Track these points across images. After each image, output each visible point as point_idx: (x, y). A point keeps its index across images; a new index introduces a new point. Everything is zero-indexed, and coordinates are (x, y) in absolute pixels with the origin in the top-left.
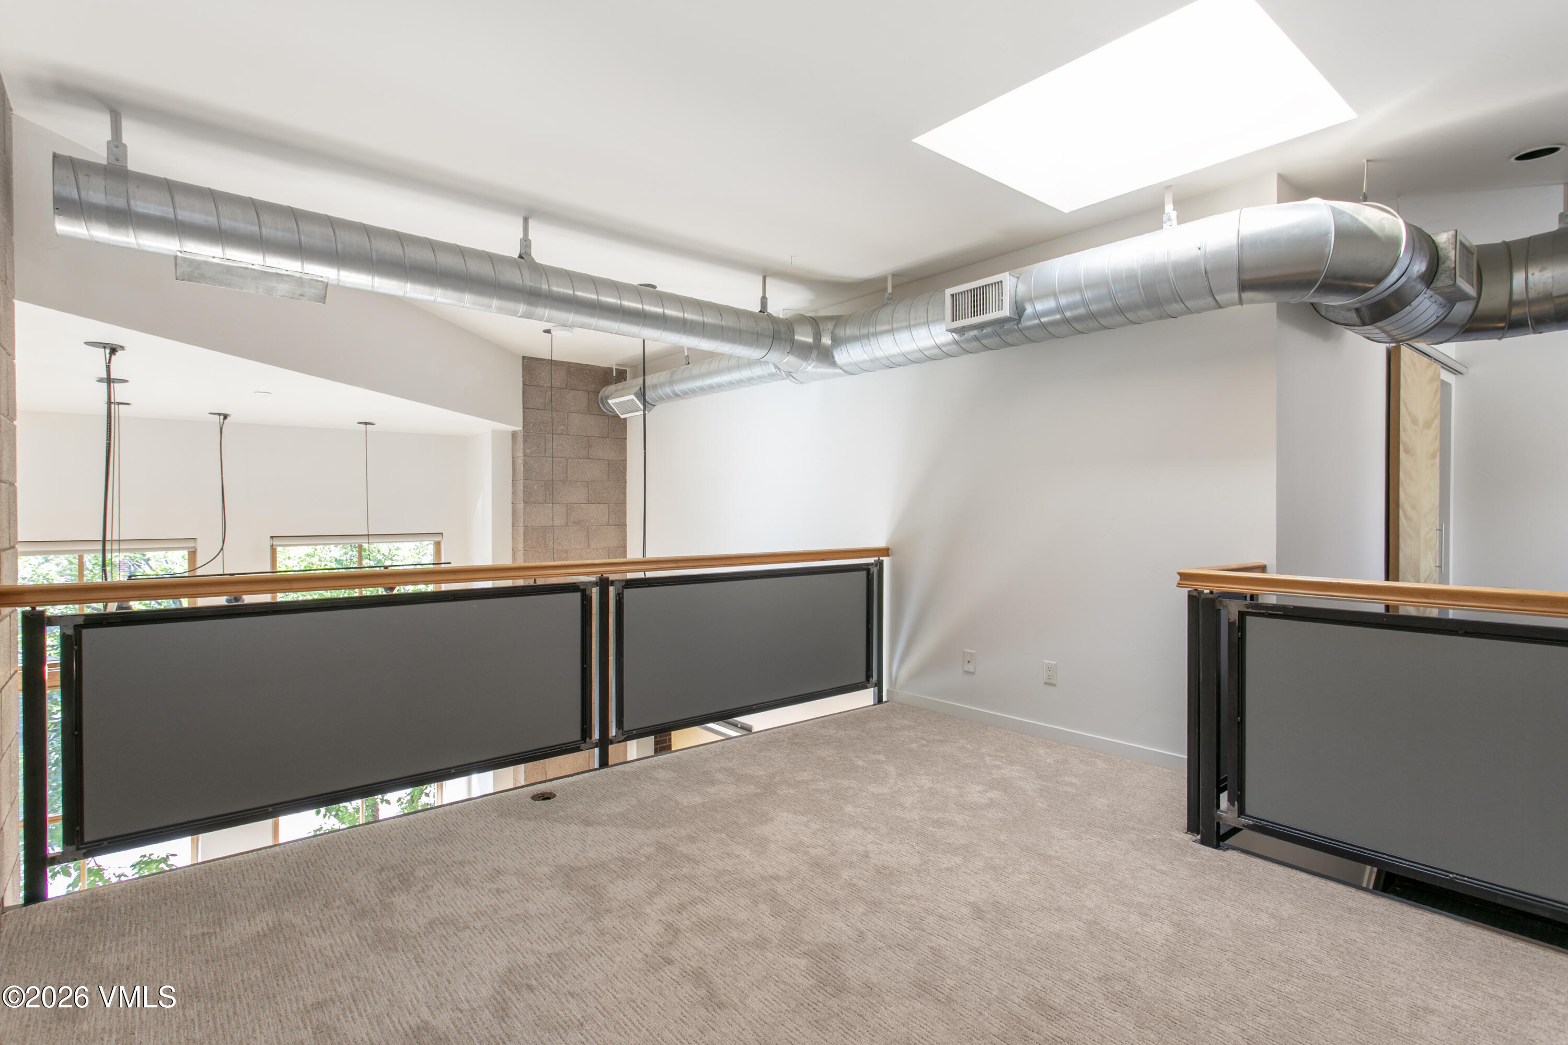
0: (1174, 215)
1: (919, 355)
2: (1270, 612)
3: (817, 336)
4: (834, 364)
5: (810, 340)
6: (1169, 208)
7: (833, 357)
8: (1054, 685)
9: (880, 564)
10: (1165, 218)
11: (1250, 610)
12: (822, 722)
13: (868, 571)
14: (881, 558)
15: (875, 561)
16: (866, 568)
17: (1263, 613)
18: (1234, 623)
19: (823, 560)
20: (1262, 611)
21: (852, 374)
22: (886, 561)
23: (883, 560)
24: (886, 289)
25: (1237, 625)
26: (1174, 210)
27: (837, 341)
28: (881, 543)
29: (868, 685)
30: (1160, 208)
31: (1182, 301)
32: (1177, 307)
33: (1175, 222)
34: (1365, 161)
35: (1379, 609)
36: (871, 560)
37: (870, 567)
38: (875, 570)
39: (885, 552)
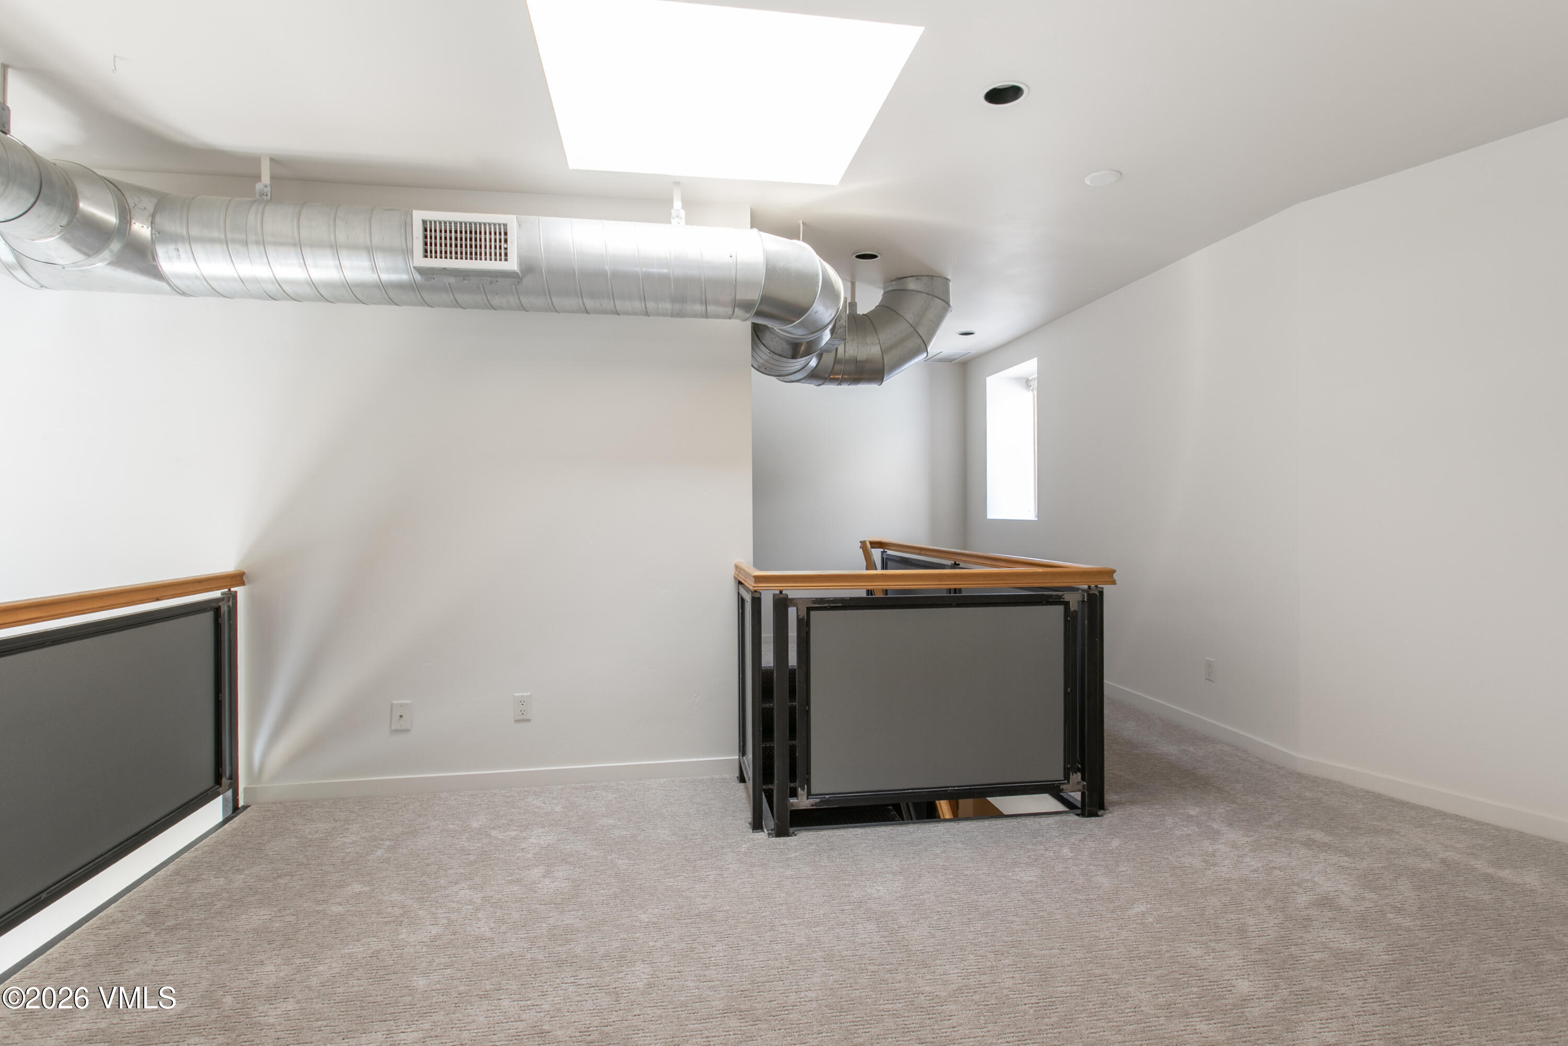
0: (682, 213)
1: (308, 290)
2: (832, 605)
3: (125, 215)
4: (155, 272)
5: (111, 218)
6: (677, 204)
7: (154, 257)
8: (529, 720)
9: (234, 596)
10: (674, 213)
11: (816, 605)
13: (217, 611)
14: (232, 589)
15: (223, 594)
16: (214, 608)
17: (826, 607)
18: (803, 619)
19: (158, 600)
20: (826, 605)
21: (184, 294)
22: (240, 591)
23: (236, 592)
24: (258, 178)
25: (805, 621)
26: (682, 208)
27: (160, 236)
28: (227, 565)
29: (220, 789)
30: (669, 202)
31: (706, 303)
32: (699, 308)
33: (683, 222)
36: (217, 594)
37: (220, 604)
38: (224, 609)
39: (238, 578)
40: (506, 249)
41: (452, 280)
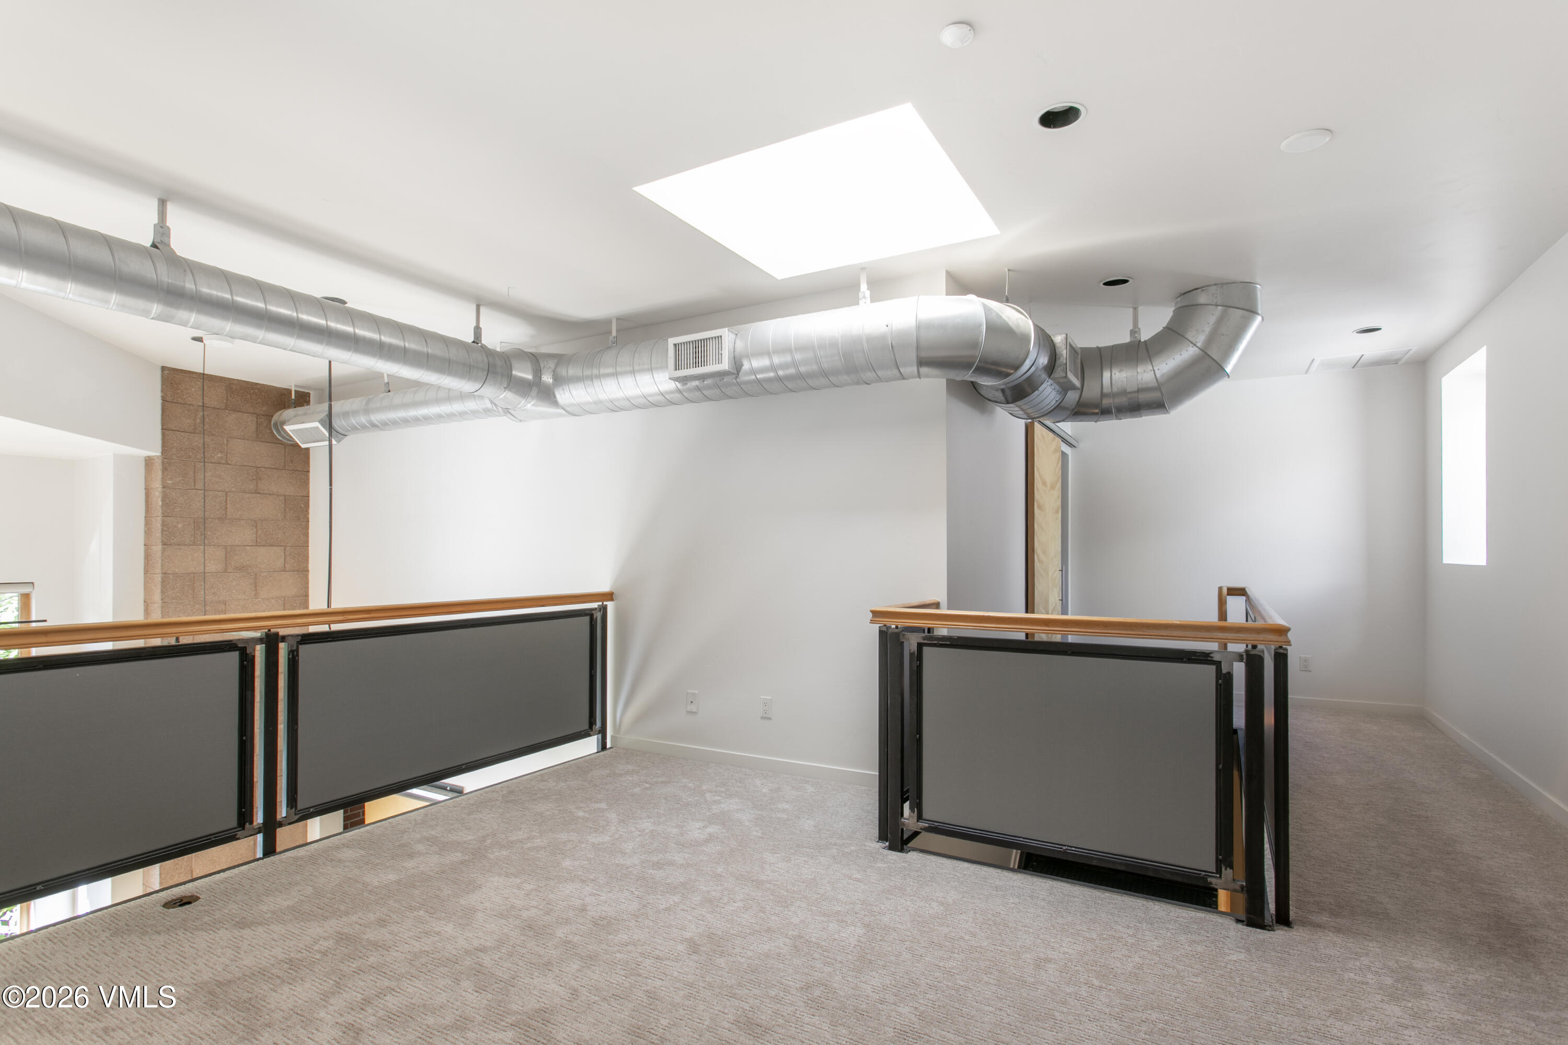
0: (868, 293)
1: (643, 401)
2: (941, 642)
3: (538, 373)
4: (555, 403)
5: (529, 377)
6: (864, 287)
7: (555, 397)
8: (770, 719)
9: (604, 609)
10: (861, 295)
11: (926, 642)
12: (541, 775)
13: (592, 616)
14: (605, 603)
15: (599, 605)
16: (589, 613)
17: (935, 644)
18: (914, 653)
19: (543, 606)
20: (935, 642)
21: (575, 415)
22: (610, 605)
23: (607, 605)
24: (611, 332)
25: (916, 655)
26: (868, 289)
27: (559, 380)
28: (605, 588)
29: (591, 733)
30: (857, 286)
31: (874, 370)
32: (870, 375)
33: (868, 300)
34: (1007, 270)
35: (1021, 636)
36: (595, 605)
37: (593, 612)
38: (598, 615)
39: (610, 596)
40: (721, 354)
41: (696, 383)
